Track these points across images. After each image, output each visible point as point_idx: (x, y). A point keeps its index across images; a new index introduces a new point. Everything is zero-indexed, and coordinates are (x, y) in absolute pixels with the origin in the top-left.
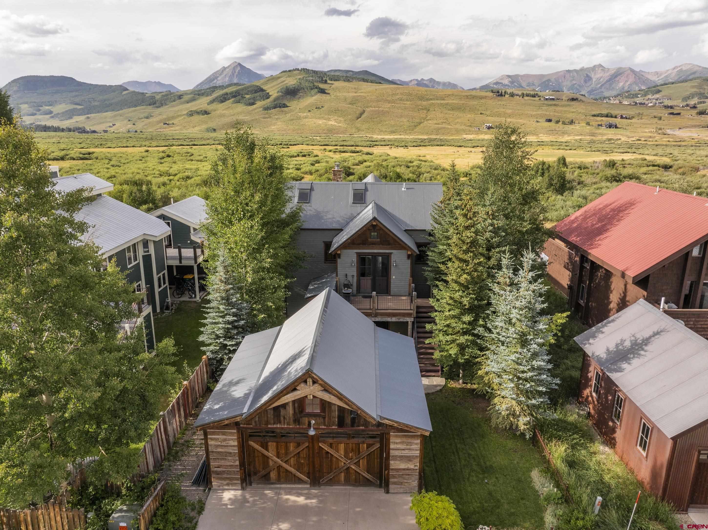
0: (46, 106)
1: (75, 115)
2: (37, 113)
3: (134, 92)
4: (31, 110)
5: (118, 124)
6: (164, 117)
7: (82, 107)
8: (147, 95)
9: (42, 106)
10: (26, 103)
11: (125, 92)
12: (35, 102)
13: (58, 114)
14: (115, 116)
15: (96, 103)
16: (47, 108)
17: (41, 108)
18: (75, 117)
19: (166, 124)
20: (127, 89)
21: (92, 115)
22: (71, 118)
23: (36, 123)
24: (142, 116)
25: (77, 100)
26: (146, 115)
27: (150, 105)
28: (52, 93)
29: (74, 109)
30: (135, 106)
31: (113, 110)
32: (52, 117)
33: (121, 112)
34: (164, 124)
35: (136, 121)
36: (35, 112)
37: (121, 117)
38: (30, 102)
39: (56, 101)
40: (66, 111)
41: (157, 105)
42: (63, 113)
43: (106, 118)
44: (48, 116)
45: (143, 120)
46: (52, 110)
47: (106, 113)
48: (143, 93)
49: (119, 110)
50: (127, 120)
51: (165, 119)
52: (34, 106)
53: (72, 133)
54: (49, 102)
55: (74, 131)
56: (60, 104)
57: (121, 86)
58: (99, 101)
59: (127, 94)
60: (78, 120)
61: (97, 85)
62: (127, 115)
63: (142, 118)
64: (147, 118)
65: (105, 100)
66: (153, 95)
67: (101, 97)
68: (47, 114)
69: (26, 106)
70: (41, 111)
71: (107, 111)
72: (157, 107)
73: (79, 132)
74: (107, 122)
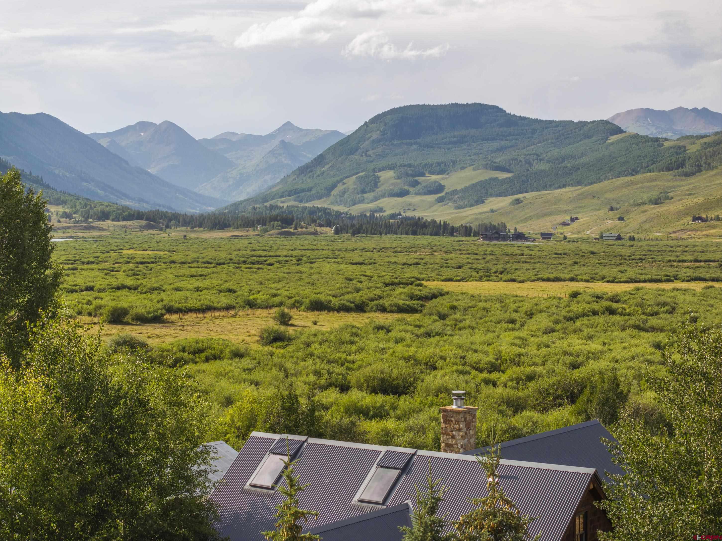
0: (433, 173)
1: (491, 195)
2: (411, 189)
3: (636, 136)
4: (401, 184)
5: (583, 219)
6: (700, 199)
7: (509, 175)
8: (666, 144)
9: (423, 175)
10: (391, 167)
11: (614, 138)
12: (410, 166)
13: (455, 192)
14: (582, 196)
15: (543, 166)
16: (434, 177)
17: (420, 179)
18: (491, 199)
19: (699, 218)
20: (619, 131)
21: (528, 195)
22: (480, 201)
23: (404, 214)
24: (645, 197)
25: (500, 159)
26: (655, 194)
27: (668, 169)
28: (450, 143)
29: (491, 179)
30: (635, 172)
31: (579, 183)
32: (441, 200)
33: (596, 186)
34: (695, 219)
35: (627, 212)
36: (406, 188)
37: (595, 201)
38: (401, 166)
39: (454, 162)
40: (474, 186)
41: (688, 168)
42: (465, 190)
43: (557, 201)
44: (431, 198)
45: (646, 207)
46: (442, 183)
47: (563, 190)
48: (656, 140)
49: (592, 183)
50: (606, 209)
51: (700, 206)
52: (407, 175)
53: (472, 238)
54: (439, 164)
55: (476, 234)
56: (463, 168)
57: (607, 122)
58: (548, 162)
59: (617, 142)
60: (494, 207)
61: (551, 122)
62: (609, 195)
63: (644, 203)
64: (657, 202)
65: (563, 160)
66: (681, 144)
67: (555, 152)
68: (430, 193)
69: (391, 173)
70: (419, 187)
71: (564, 186)
72: (687, 175)
73: (486, 238)
74: (558, 212)
